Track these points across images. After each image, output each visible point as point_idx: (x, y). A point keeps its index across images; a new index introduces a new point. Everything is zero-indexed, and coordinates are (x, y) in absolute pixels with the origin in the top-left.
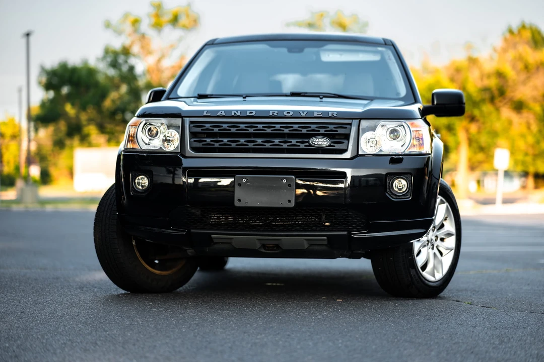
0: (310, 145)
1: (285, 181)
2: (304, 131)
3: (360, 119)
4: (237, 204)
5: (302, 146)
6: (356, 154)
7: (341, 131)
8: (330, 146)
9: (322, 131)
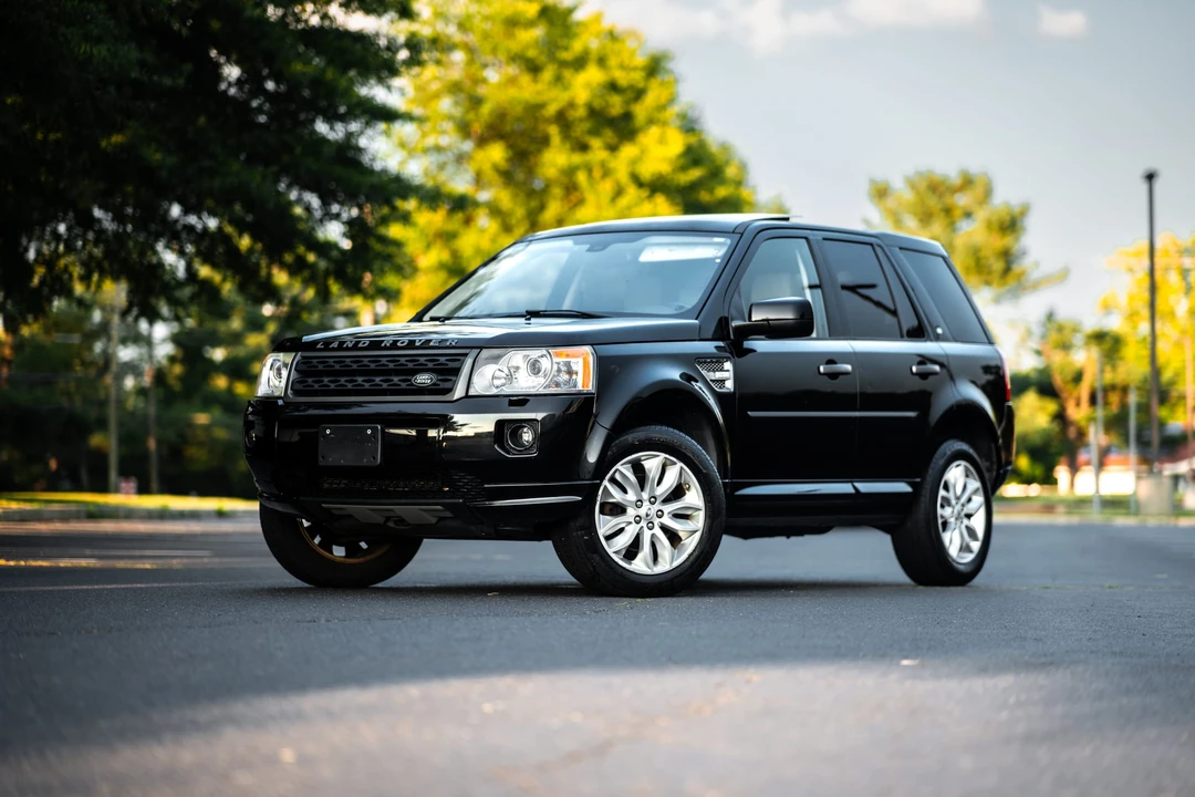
0: (412, 385)
1: (369, 432)
2: (410, 365)
3: (481, 348)
4: (321, 462)
5: (404, 385)
6: (464, 395)
7: (452, 365)
8: (434, 384)
9: (430, 365)
